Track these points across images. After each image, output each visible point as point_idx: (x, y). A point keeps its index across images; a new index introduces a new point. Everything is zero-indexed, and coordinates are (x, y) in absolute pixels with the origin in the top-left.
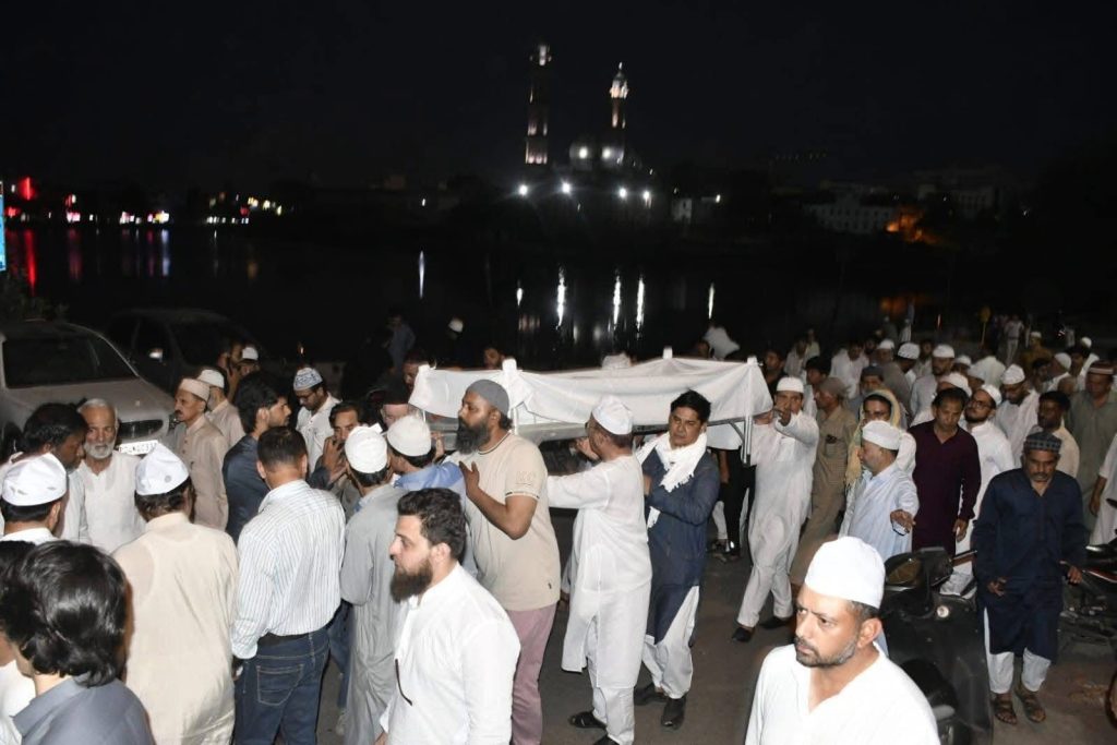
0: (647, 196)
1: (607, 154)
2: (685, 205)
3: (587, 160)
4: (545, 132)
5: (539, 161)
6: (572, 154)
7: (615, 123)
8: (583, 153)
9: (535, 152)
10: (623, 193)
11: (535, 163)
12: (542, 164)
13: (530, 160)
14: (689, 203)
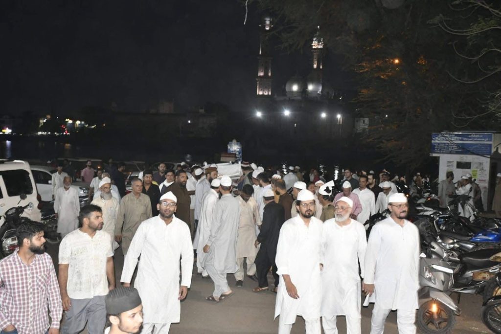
0: (339, 116)
1: (311, 87)
2: (364, 121)
3: (297, 92)
4: (270, 74)
5: (266, 94)
6: (287, 89)
7: (315, 66)
8: (295, 88)
9: (263, 88)
10: (324, 115)
11: (263, 95)
12: (268, 95)
13: (260, 93)
14: (367, 120)
